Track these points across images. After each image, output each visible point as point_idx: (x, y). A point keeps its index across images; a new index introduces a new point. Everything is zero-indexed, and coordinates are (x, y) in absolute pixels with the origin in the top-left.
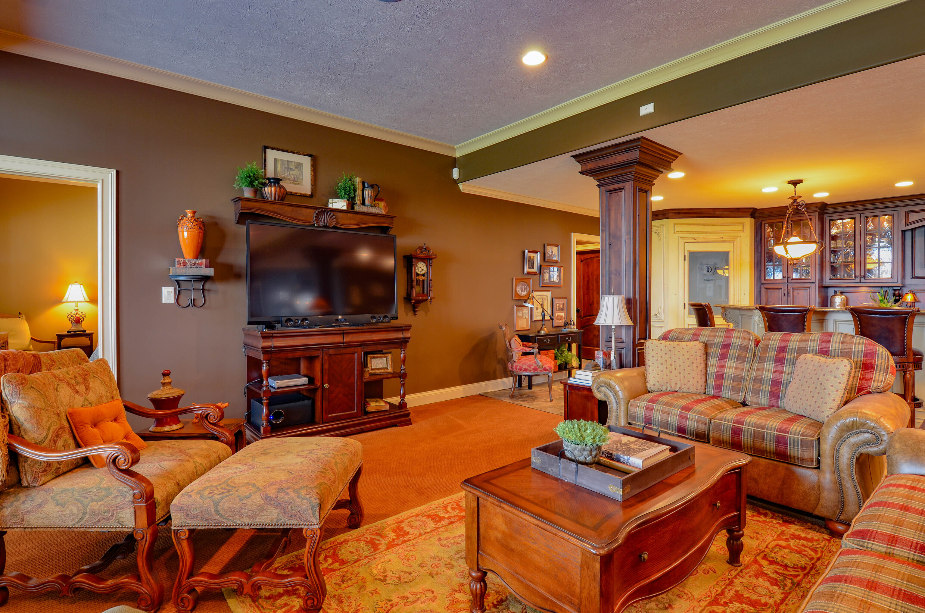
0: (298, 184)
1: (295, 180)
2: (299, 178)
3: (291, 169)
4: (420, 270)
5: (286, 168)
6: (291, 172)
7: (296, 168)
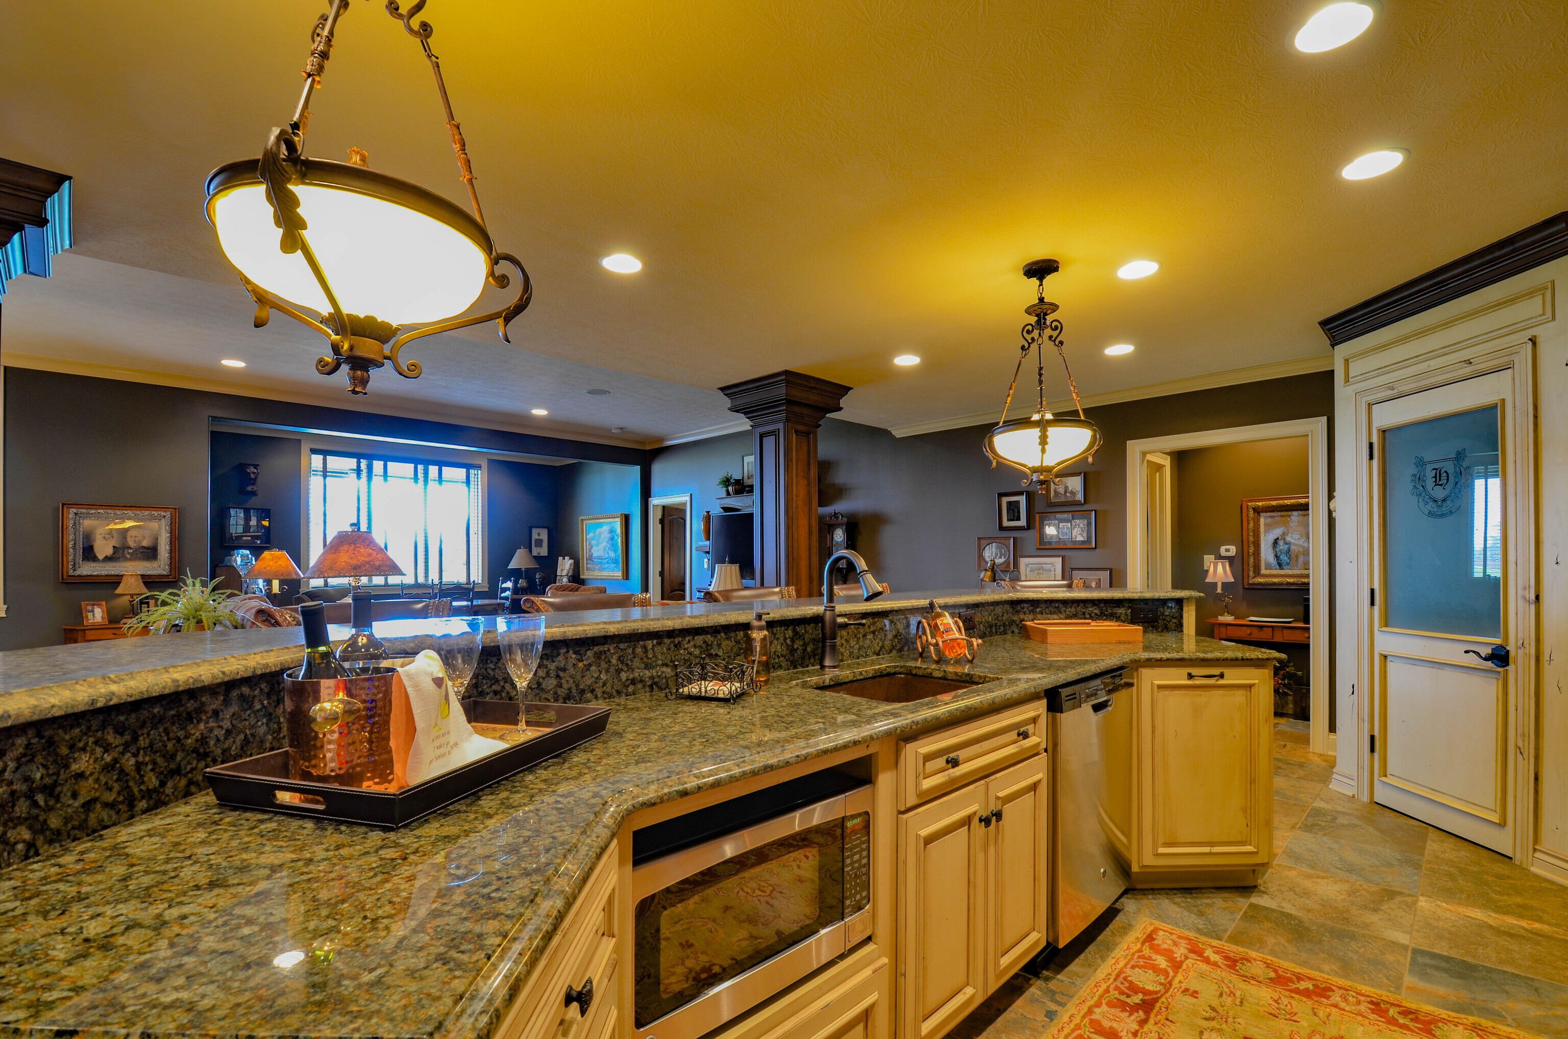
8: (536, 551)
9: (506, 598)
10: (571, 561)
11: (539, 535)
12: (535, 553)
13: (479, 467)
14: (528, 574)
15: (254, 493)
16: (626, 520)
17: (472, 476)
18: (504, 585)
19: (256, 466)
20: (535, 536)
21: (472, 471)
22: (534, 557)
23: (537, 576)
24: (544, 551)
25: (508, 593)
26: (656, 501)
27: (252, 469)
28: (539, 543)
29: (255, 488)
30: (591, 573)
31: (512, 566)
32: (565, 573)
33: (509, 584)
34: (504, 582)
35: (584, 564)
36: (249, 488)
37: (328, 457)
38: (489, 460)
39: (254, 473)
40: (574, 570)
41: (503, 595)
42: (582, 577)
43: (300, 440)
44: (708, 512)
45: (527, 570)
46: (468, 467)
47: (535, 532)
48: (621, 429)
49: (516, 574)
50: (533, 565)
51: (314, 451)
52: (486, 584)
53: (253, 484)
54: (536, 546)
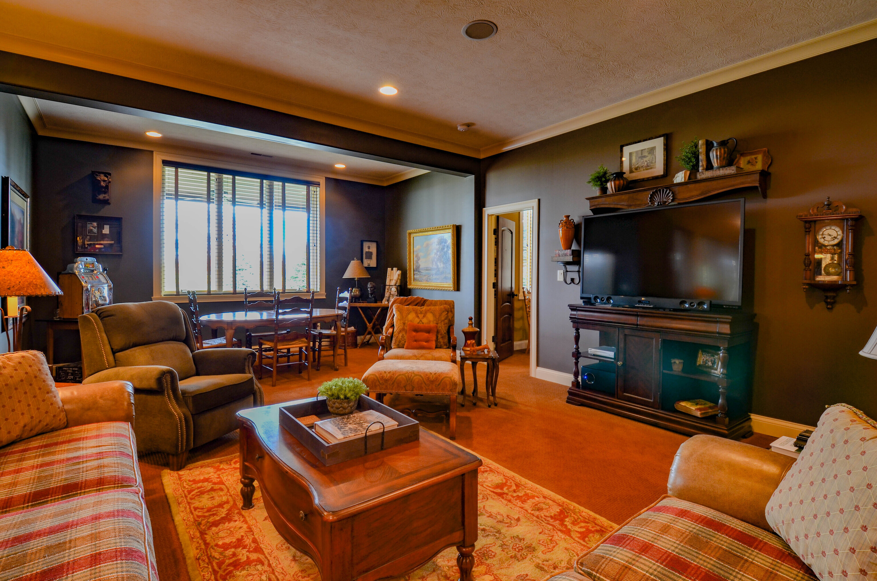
0: (651, 168)
1: (648, 166)
2: (652, 163)
3: (645, 157)
4: (828, 238)
5: (639, 158)
6: (645, 159)
7: (649, 153)
8: (367, 263)
9: (344, 308)
10: (399, 272)
11: (369, 248)
12: (366, 264)
13: (318, 184)
14: (360, 284)
15: (106, 202)
16: (458, 230)
17: (312, 193)
18: (341, 295)
19: (107, 174)
20: (366, 249)
21: (312, 188)
22: (366, 267)
23: (369, 285)
24: (373, 263)
25: (345, 304)
26: (489, 211)
27: (103, 177)
28: (369, 256)
29: (107, 197)
30: (419, 283)
31: (347, 275)
32: (393, 283)
33: (346, 294)
34: (342, 291)
35: (411, 275)
36: (101, 197)
37: (180, 170)
38: (327, 179)
39: (104, 181)
40: (401, 282)
41: (341, 304)
42: (409, 287)
43: (152, 152)
44: (568, 217)
45: (360, 279)
46: (308, 183)
47: (366, 245)
48: (469, 125)
49: (350, 283)
50: (366, 276)
51: (166, 163)
52: (324, 292)
53: (105, 193)
54: (366, 258)
